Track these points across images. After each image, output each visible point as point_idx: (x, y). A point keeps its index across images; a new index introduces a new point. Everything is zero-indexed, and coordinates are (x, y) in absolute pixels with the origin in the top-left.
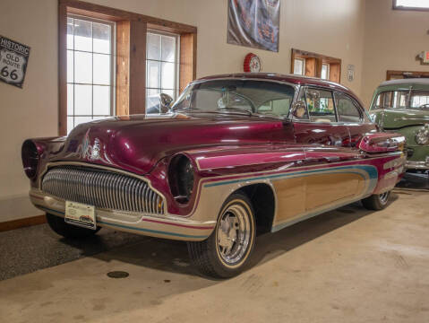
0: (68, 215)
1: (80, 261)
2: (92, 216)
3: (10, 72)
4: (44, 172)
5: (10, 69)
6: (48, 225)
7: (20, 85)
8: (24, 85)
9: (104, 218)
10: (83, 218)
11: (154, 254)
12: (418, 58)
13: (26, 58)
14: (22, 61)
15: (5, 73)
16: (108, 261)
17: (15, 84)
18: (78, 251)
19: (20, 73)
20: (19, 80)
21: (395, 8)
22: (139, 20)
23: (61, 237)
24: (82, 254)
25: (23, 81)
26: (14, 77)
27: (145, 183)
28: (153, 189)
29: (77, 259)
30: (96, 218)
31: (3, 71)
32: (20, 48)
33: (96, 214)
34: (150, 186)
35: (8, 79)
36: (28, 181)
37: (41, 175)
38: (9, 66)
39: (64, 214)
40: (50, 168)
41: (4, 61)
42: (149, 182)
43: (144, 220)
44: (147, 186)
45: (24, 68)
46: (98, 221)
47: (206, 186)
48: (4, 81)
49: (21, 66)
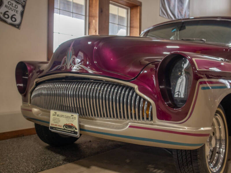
0: (52, 123)
1: (62, 167)
2: (76, 124)
3: (10, 16)
4: (33, 87)
5: (11, 13)
6: (36, 135)
7: (18, 26)
8: (22, 26)
9: (87, 126)
10: (67, 126)
11: (128, 161)
13: (24, 7)
14: (20, 8)
15: (6, 16)
16: (88, 167)
17: (14, 25)
18: (61, 157)
23: (48, 145)
24: (65, 160)
26: (14, 19)
27: (132, 88)
29: (60, 165)
30: (80, 126)
31: (5, 14)
33: (79, 122)
34: (138, 92)
35: (9, 21)
36: (20, 97)
37: (30, 91)
38: (10, 11)
39: (49, 123)
40: (38, 84)
41: (6, 6)
42: (136, 87)
43: (130, 127)
44: (134, 91)
45: (22, 14)
46: (81, 129)
47: (204, 88)
48: (5, 22)
49: (19, 12)
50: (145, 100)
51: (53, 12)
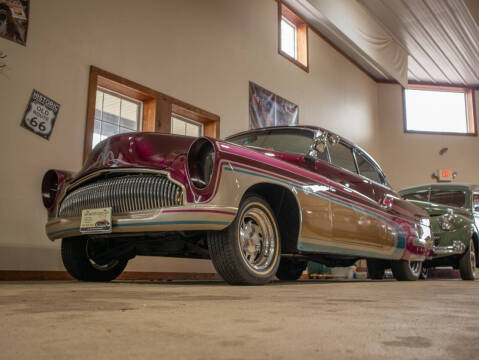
0: (83, 224)
2: (108, 218)
3: (38, 124)
4: (63, 197)
5: (39, 120)
7: (47, 137)
8: (51, 138)
9: (120, 221)
10: (99, 223)
12: (434, 176)
13: (56, 114)
14: (51, 115)
15: (34, 124)
17: (42, 135)
19: (48, 126)
20: (47, 132)
21: (406, 131)
22: (165, 99)
25: (50, 132)
26: (42, 128)
27: (165, 177)
28: (174, 181)
30: (112, 221)
31: (32, 121)
32: (51, 104)
33: (112, 217)
34: (170, 179)
35: (37, 129)
37: (59, 201)
38: (39, 118)
40: (68, 192)
41: (34, 112)
42: (169, 174)
43: (163, 212)
44: (167, 179)
45: (53, 122)
46: (114, 225)
47: (226, 168)
48: (32, 130)
49: (50, 120)
50: (177, 186)
51: (92, 132)
